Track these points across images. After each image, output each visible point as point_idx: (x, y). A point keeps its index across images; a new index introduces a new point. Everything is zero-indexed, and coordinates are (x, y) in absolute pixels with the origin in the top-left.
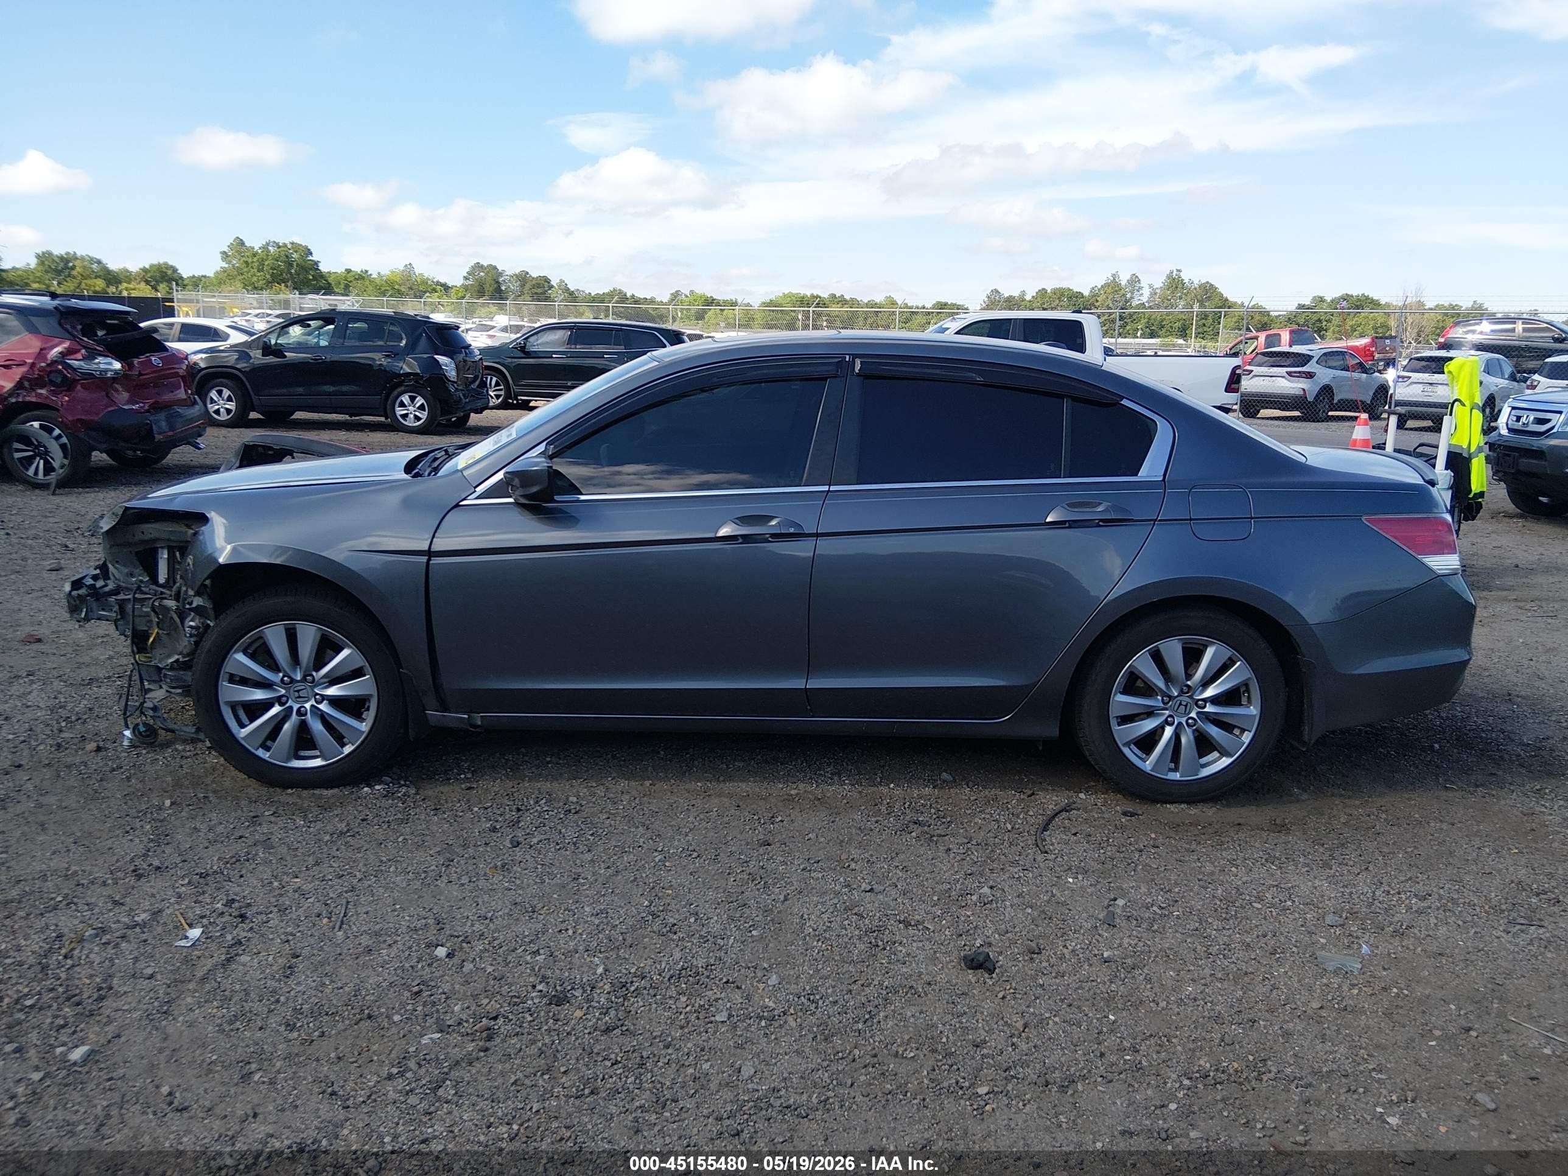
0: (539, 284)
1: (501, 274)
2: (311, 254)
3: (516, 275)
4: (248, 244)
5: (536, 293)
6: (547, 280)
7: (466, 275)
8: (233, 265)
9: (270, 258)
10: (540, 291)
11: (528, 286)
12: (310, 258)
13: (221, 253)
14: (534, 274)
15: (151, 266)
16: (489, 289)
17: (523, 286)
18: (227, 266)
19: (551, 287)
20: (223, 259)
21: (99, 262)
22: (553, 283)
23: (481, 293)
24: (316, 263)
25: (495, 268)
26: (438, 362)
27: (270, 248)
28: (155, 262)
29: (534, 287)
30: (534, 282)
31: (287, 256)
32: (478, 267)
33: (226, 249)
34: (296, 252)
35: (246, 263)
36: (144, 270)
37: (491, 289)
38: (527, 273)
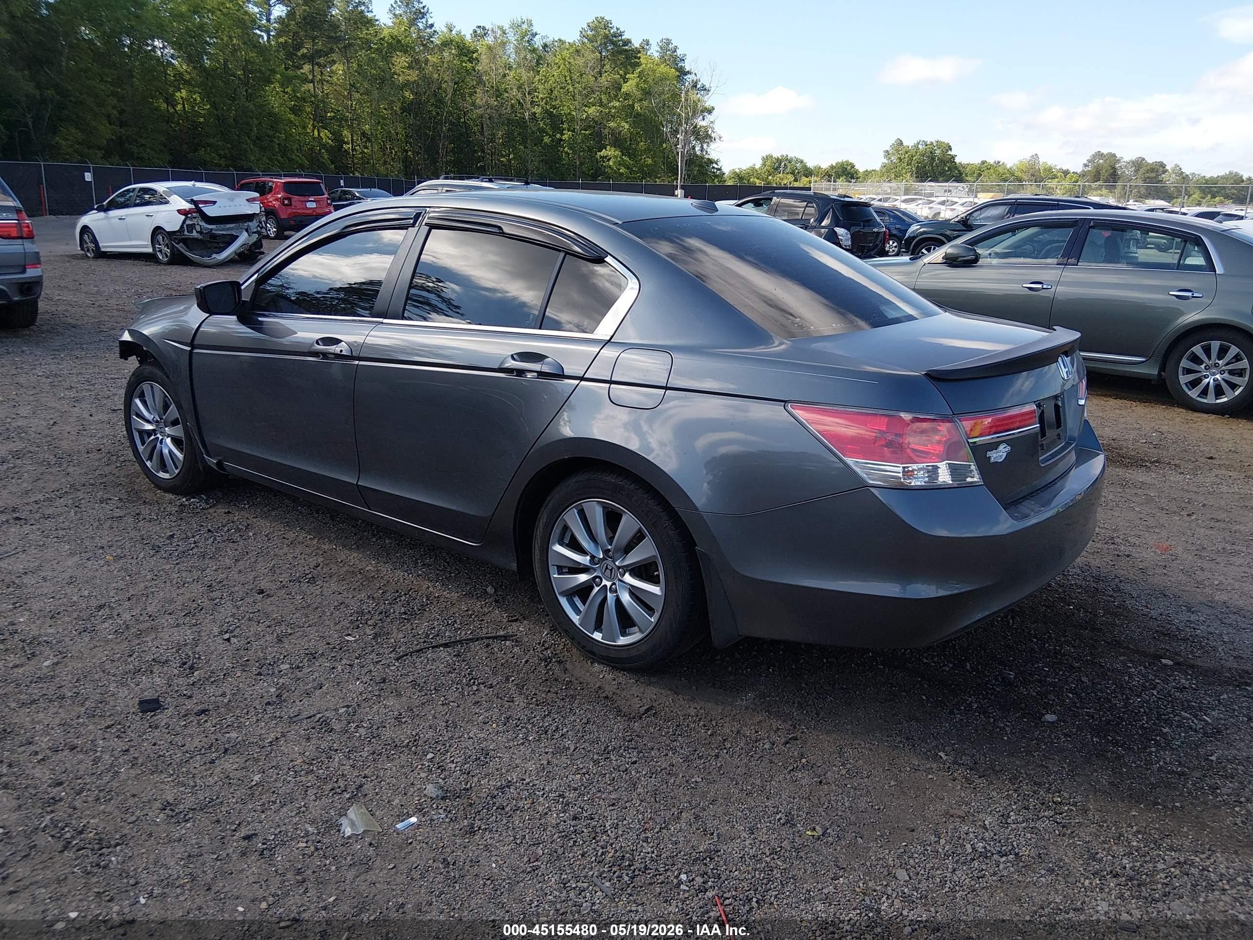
0: (1153, 169)
1: (1118, 161)
2: (951, 149)
3: (1133, 162)
4: (905, 144)
5: (1148, 178)
6: (1162, 165)
7: (1086, 162)
8: (892, 161)
9: (918, 154)
10: (1153, 175)
11: (1142, 171)
12: (949, 152)
13: (884, 151)
14: (1150, 160)
15: (836, 164)
16: (1104, 174)
17: (1137, 171)
18: (887, 162)
19: (1165, 172)
20: (885, 157)
21: (802, 162)
22: (1168, 168)
23: (1096, 177)
24: (953, 157)
25: (1114, 155)
26: (836, 232)
27: (920, 146)
28: (840, 161)
29: (1148, 171)
30: (1148, 168)
31: (931, 152)
32: (1099, 155)
33: (888, 148)
34: (939, 148)
35: (900, 158)
36: (832, 167)
37: (1107, 174)
38: (1144, 159)
